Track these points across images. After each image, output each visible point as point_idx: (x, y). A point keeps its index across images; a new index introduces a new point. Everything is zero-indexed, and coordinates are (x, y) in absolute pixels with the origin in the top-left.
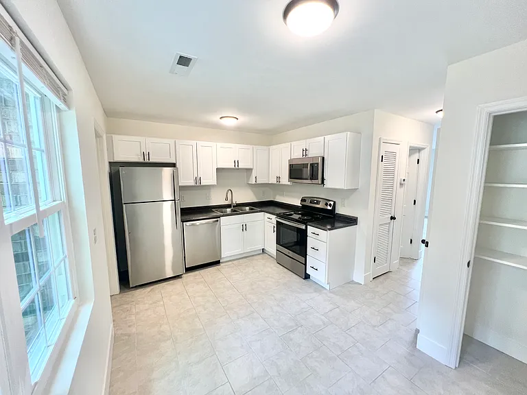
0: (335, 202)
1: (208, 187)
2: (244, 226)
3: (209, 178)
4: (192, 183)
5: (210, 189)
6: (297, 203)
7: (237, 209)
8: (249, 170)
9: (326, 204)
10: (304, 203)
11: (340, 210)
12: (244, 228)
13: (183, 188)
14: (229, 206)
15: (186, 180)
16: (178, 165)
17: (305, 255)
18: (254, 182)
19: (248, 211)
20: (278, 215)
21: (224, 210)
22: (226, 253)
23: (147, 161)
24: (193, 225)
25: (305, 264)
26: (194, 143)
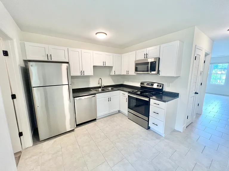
0: (163, 84)
1: (88, 77)
2: (109, 99)
3: (89, 72)
4: (79, 74)
5: (89, 78)
6: (138, 85)
7: (105, 89)
8: (111, 67)
9: (158, 86)
10: (142, 85)
11: (166, 89)
12: (109, 100)
13: (73, 77)
14: (100, 87)
15: (75, 72)
16: (70, 63)
17: (148, 116)
18: (113, 74)
19: (110, 90)
20: (129, 92)
21: (97, 89)
22: (99, 114)
23: (50, 60)
24: (80, 99)
25: (148, 121)
26: (79, 50)
